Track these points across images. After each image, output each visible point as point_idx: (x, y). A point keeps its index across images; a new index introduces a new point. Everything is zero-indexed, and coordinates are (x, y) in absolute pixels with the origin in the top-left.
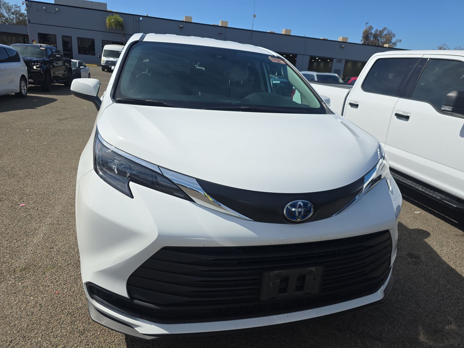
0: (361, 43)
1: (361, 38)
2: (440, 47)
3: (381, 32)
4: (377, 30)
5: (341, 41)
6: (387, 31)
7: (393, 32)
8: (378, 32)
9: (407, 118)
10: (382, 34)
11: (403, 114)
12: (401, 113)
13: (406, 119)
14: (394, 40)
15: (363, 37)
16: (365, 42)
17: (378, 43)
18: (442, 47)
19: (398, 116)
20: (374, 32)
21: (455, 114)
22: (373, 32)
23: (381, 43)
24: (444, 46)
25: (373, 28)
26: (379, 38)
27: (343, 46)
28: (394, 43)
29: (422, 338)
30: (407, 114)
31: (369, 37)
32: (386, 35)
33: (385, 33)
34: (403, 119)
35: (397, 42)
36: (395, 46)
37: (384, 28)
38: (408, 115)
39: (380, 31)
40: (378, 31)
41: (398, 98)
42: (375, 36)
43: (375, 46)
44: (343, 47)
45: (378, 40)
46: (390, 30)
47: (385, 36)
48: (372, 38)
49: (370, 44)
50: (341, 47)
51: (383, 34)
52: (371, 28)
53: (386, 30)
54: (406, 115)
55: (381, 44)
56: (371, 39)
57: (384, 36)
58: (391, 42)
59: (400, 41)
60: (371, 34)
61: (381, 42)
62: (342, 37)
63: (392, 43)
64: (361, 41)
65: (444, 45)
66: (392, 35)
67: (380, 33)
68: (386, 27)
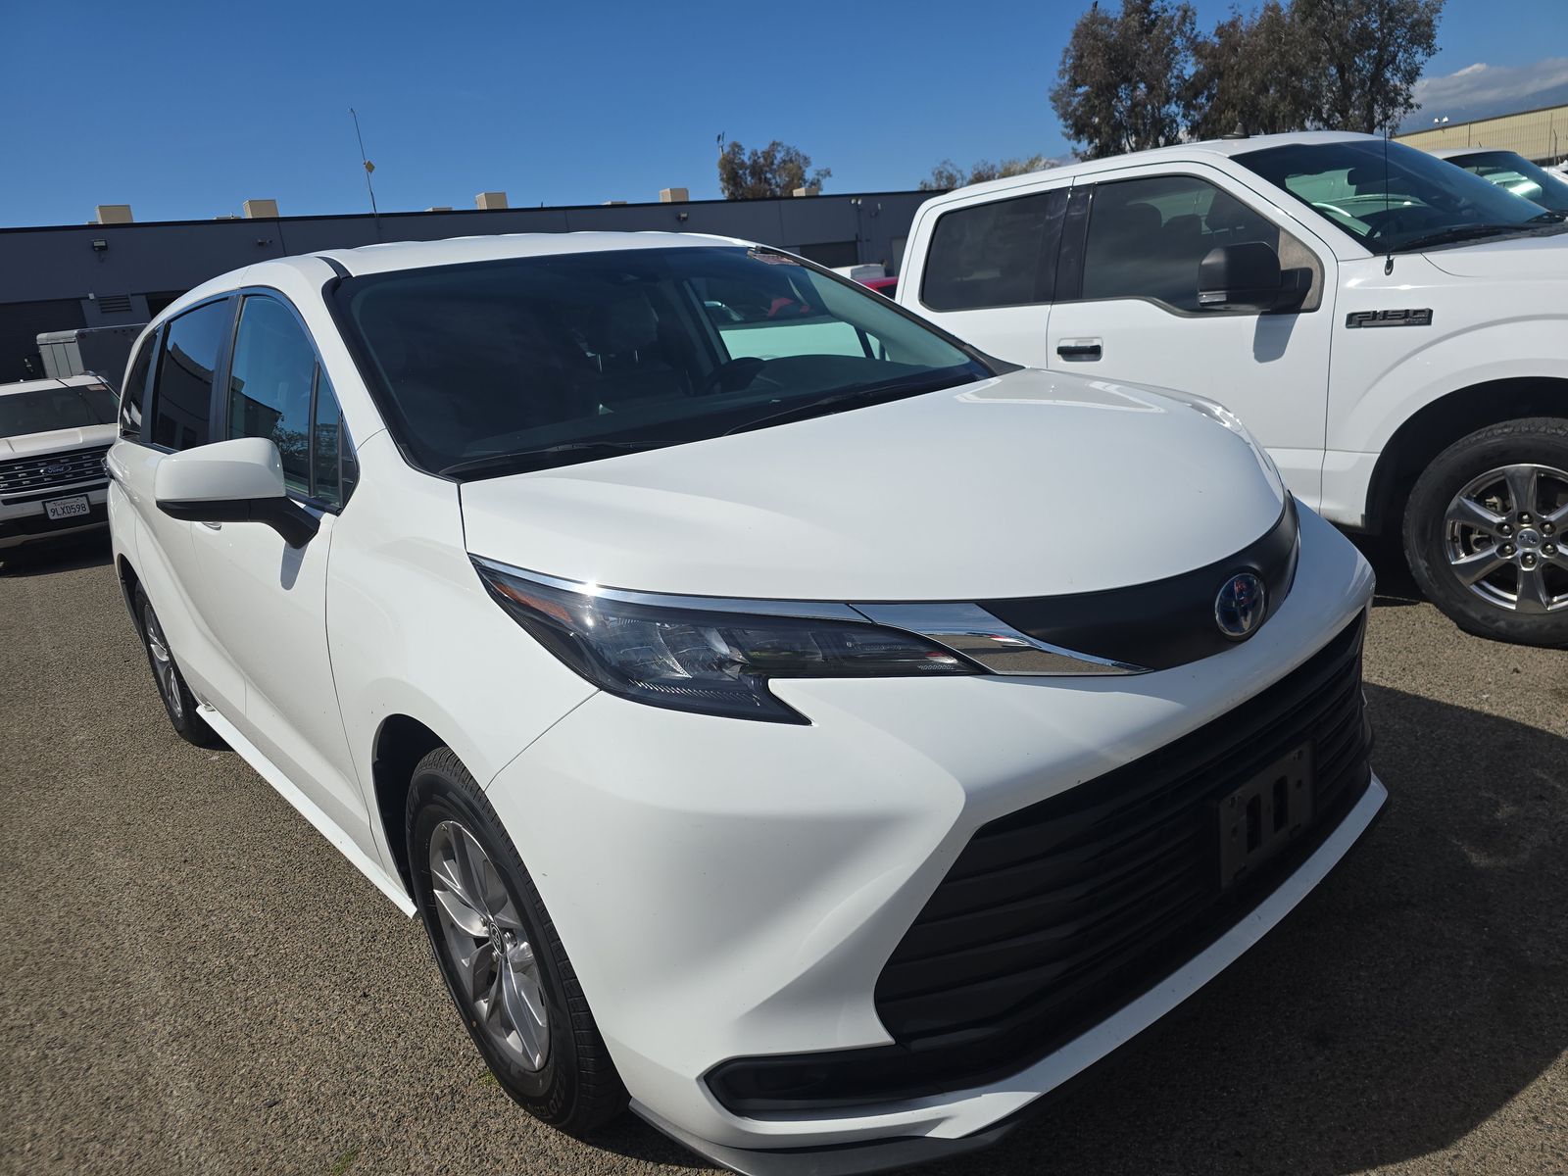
0: (722, 197)
1: (721, 184)
2: (936, 172)
3: (769, 155)
4: (755, 153)
5: (670, 200)
6: (782, 154)
7: (803, 151)
8: (759, 158)
9: (1094, 352)
10: (772, 163)
11: (1079, 345)
12: (1072, 344)
13: (1093, 355)
14: (810, 174)
15: (722, 179)
16: (732, 194)
17: (772, 190)
18: (942, 169)
19: (1067, 353)
20: (749, 159)
21: (1233, 307)
22: (746, 158)
23: (778, 189)
24: (946, 166)
25: (743, 147)
26: (769, 176)
27: (684, 215)
28: (812, 184)
29: (1478, 860)
30: (1092, 342)
31: (740, 177)
32: (784, 161)
33: (779, 156)
34: (1084, 356)
35: (821, 178)
36: (820, 189)
37: (773, 144)
38: (1095, 344)
39: (764, 152)
40: (760, 155)
41: (1049, 306)
42: (757, 171)
43: (764, 199)
44: (685, 219)
45: (767, 181)
46: (792, 146)
47: (782, 165)
48: (749, 178)
49: (750, 197)
50: (679, 218)
51: (776, 162)
52: (737, 148)
53: (779, 148)
54: (1089, 344)
55: (778, 192)
56: (748, 183)
57: (779, 166)
58: (805, 181)
59: (828, 173)
60: (742, 165)
61: (778, 186)
62: (668, 190)
63: (807, 184)
64: (723, 192)
65: (945, 163)
66: (802, 161)
67: (765, 159)
68: (777, 141)
